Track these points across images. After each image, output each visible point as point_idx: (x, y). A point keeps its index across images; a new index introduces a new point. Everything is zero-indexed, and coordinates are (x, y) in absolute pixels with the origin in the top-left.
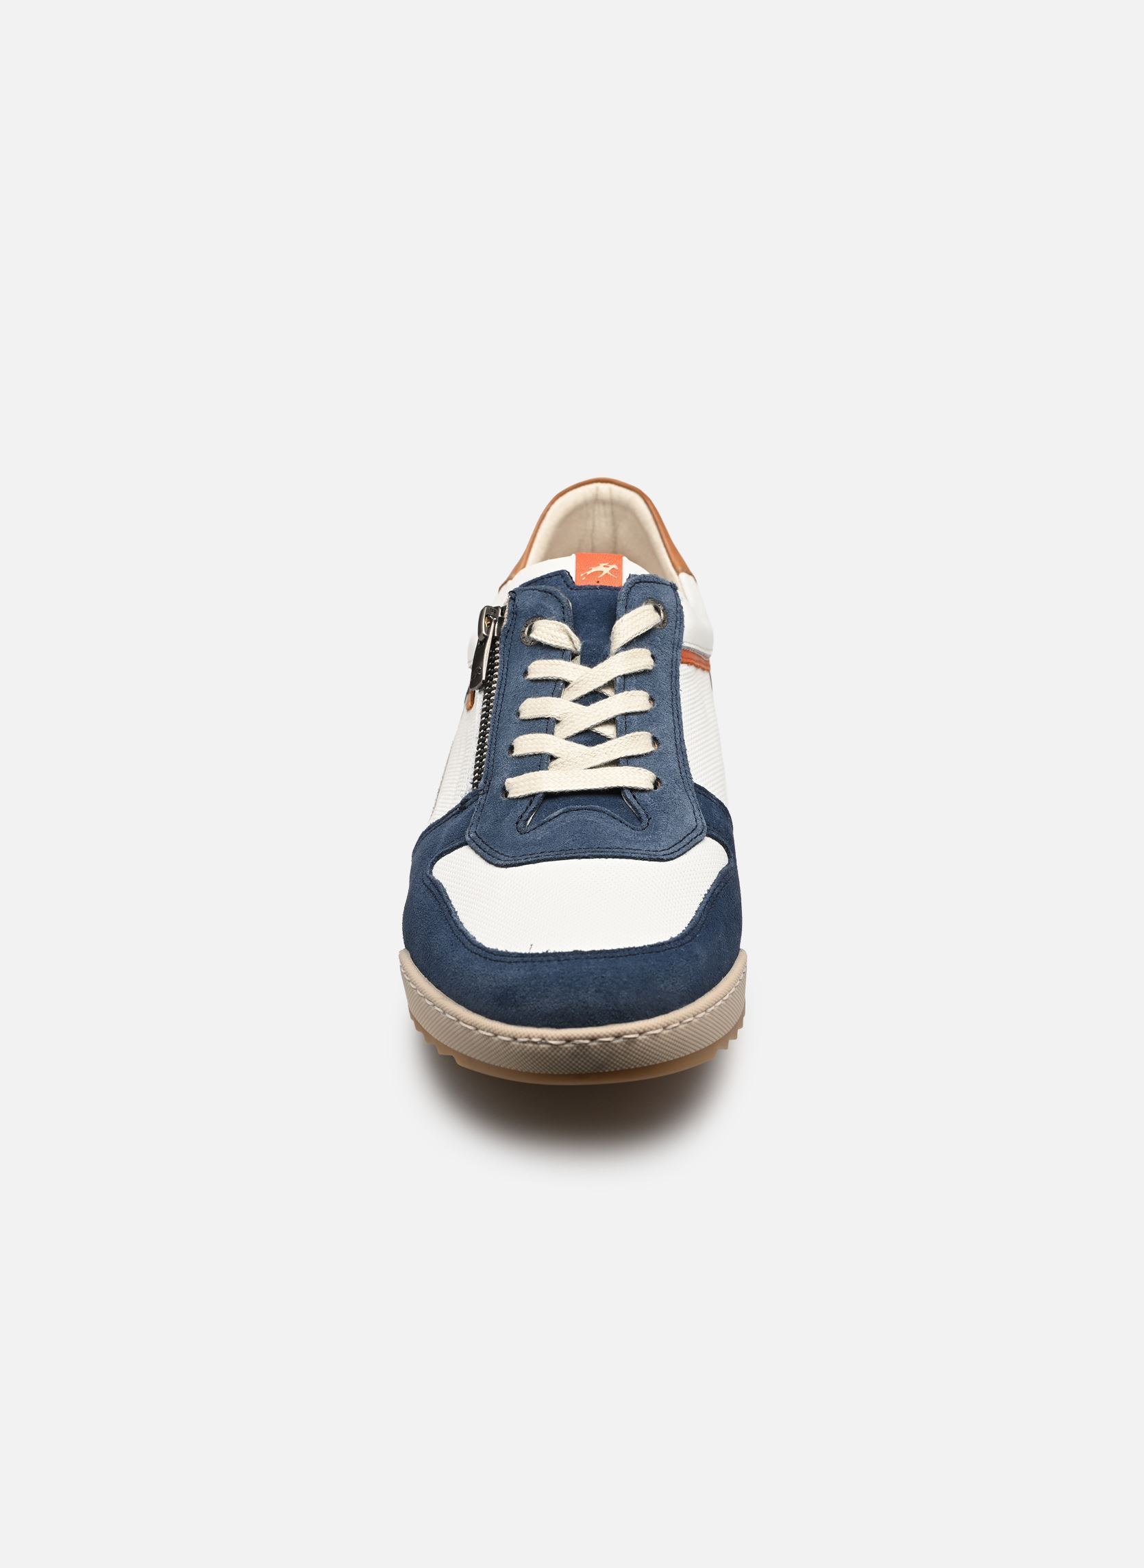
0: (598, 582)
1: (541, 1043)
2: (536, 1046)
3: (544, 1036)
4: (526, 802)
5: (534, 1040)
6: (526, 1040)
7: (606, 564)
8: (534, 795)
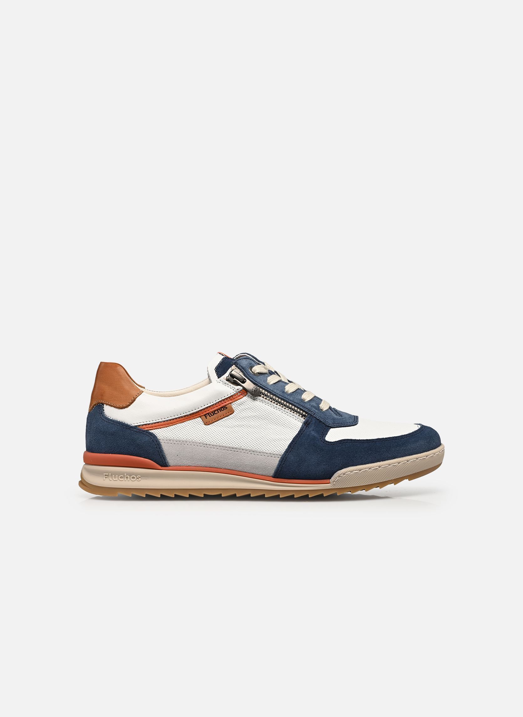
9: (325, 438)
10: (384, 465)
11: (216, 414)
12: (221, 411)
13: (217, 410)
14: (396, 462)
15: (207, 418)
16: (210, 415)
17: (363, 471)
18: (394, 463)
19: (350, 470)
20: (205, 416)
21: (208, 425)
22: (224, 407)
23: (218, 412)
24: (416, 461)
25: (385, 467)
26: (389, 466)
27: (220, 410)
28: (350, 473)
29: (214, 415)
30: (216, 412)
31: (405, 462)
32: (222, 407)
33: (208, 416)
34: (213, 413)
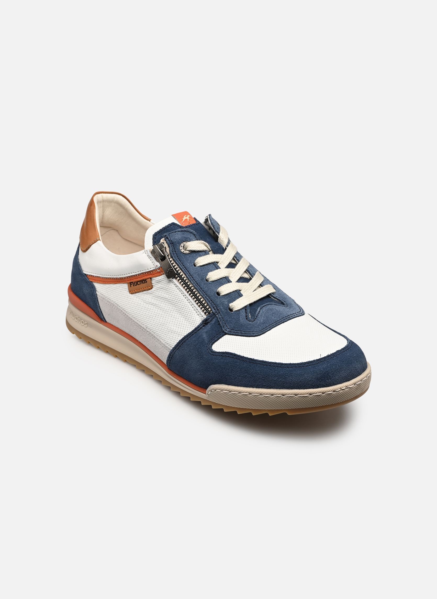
0: (189, 223)
1: (346, 389)
2: (344, 391)
3: (347, 385)
4: (244, 310)
5: (343, 388)
6: (340, 389)
7: (186, 216)
8: (246, 306)
9: (212, 345)
10: (255, 393)
11: (138, 285)
12: (142, 284)
13: (140, 281)
14: (269, 394)
15: (131, 287)
16: (134, 285)
17: (233, 393)
18: (266, 394)
19: (220, 388)
20: (130, 284)
21: (132, 294)
22: (144, 281)
23: (140, 284)
24: (294, 397)
25: (256, 395)
26: (260, 396)
27: (142, 282)
28: (220, 391)
29: (137, 285)
30: (139, 283)
31: (279, 395)
32: (143, 280)
33: (132, 285)
34: (136, 282)
